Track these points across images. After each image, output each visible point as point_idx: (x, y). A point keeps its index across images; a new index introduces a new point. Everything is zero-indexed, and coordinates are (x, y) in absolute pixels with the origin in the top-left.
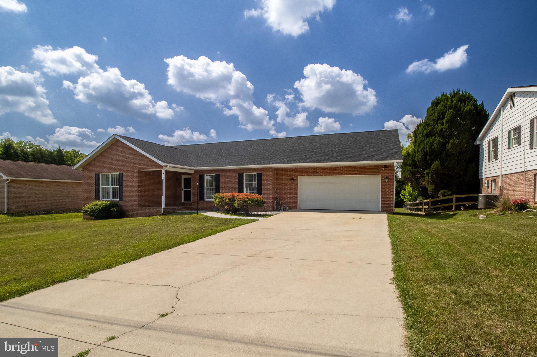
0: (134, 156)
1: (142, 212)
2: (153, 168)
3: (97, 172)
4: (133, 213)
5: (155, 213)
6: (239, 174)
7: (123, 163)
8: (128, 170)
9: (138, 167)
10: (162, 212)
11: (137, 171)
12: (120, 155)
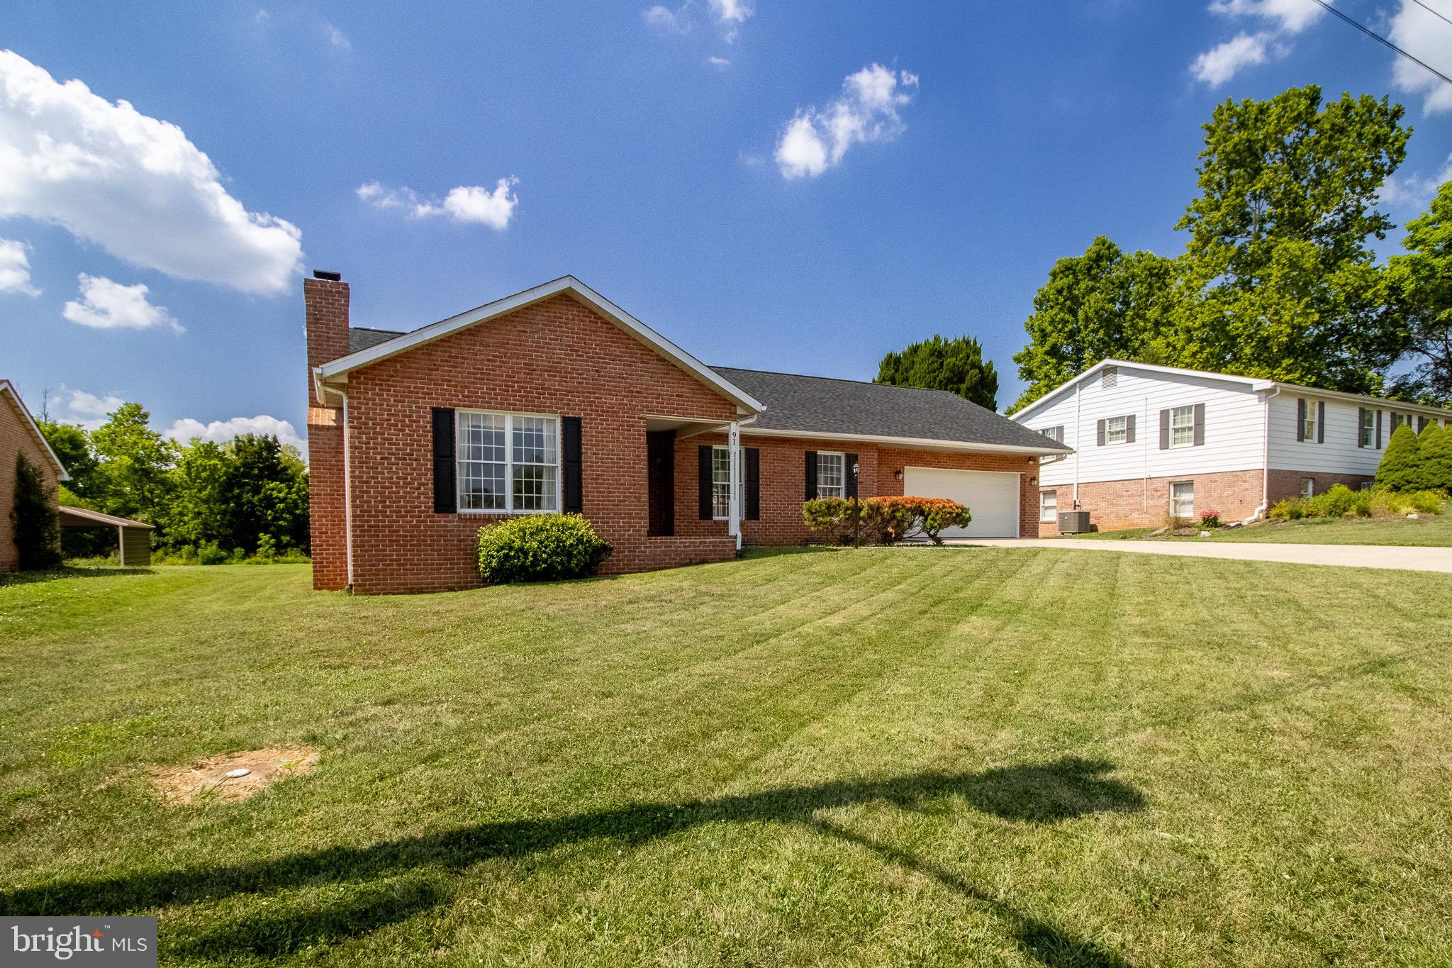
0: (630, 366)
1: (663, 551)
2: (702, 416)
3: (442, 404)
4: (626, 556)
5: (711, 551)
6: (807, 454)
7: (580, 383)
8: (603, 411)
9: (647, 406)
10: (739, 547)
11: (641, 418)
12: (568, 354)
